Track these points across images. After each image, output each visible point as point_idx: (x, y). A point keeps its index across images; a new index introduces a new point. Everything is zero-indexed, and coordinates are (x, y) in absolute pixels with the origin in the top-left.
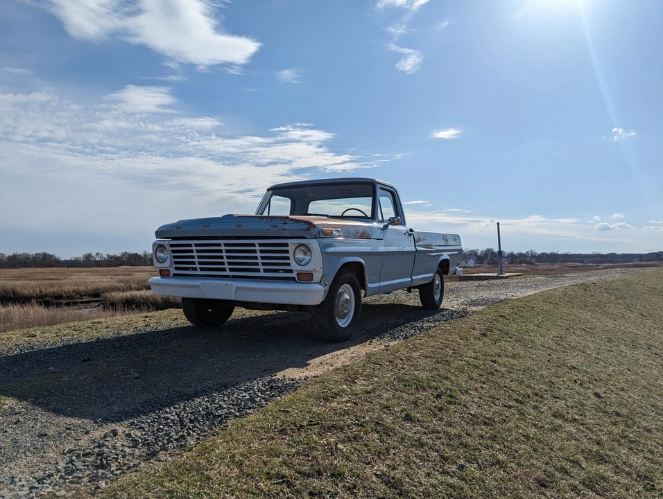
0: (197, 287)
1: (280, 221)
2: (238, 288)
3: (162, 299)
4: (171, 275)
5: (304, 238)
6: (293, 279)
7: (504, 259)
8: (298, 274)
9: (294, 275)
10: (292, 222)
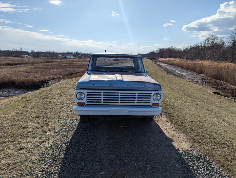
0: (108, 111)
1: (148, 84)
2: (130, 111)
4: (85, 105)
5: (158, 91)
6: (150, 105)
7: (83, 56)
8: (153, 104)
9: (151, 104)
10: (152, 84)
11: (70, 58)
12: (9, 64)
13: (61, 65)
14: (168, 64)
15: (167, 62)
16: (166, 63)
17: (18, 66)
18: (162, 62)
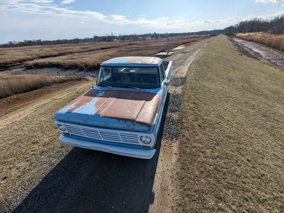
1: (131, 123)
3: (48, 63)
4: (70, 135)
5: (146, 132)
7: (159, 36)
8: (142, 145)
10: (138, 124)
11: (148, 39)
12: (103, 49)
13: (139, 47)
14: (246, 40)
15: (245, 38)
16: (243, 39)
17: (108, 50)
18: (240, 38)
